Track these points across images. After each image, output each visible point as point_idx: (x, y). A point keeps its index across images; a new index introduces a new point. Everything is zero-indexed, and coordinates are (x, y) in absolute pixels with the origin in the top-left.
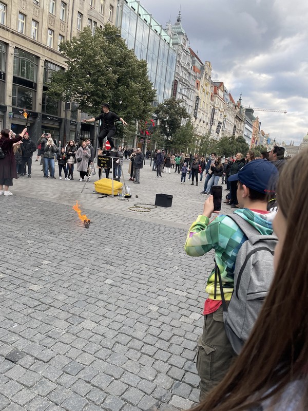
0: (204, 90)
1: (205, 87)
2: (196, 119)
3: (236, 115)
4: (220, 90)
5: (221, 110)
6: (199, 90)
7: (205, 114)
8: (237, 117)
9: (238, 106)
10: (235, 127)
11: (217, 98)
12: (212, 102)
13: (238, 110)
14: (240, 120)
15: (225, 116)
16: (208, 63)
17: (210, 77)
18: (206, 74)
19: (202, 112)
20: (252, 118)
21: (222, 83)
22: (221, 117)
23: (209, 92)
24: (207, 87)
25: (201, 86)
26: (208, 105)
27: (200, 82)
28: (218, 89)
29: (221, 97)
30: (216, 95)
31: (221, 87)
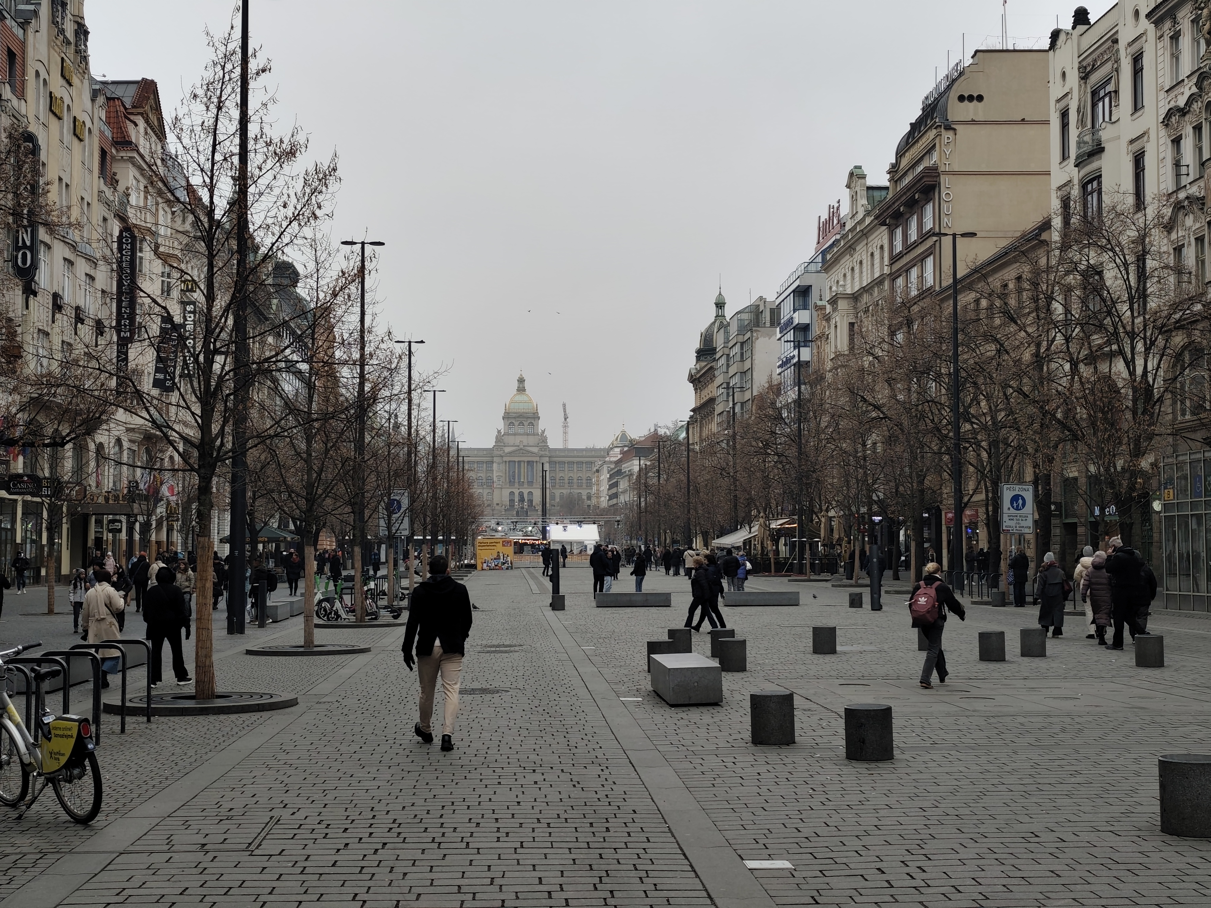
0: (54, 106)
1: (58, 85)
2: (30, 291)
4: (141, 124)
5: (162, 247)
6: (21, 95)
7: (82, 267)
11: (131, 170)
12: (108, 193)
15: (189, 288)
17: (83, 32)
18: (58, 4)
19: (60, 251)
21: (149, 88)
22: (167, 290)
23: (88, 124)
24: (74, 91)
25: (37, 74)
26: (88, 204)
27: (23, 44)
28: (127, 114)
29: (155, 168)
30: (125, 154)
31: (146, 111)
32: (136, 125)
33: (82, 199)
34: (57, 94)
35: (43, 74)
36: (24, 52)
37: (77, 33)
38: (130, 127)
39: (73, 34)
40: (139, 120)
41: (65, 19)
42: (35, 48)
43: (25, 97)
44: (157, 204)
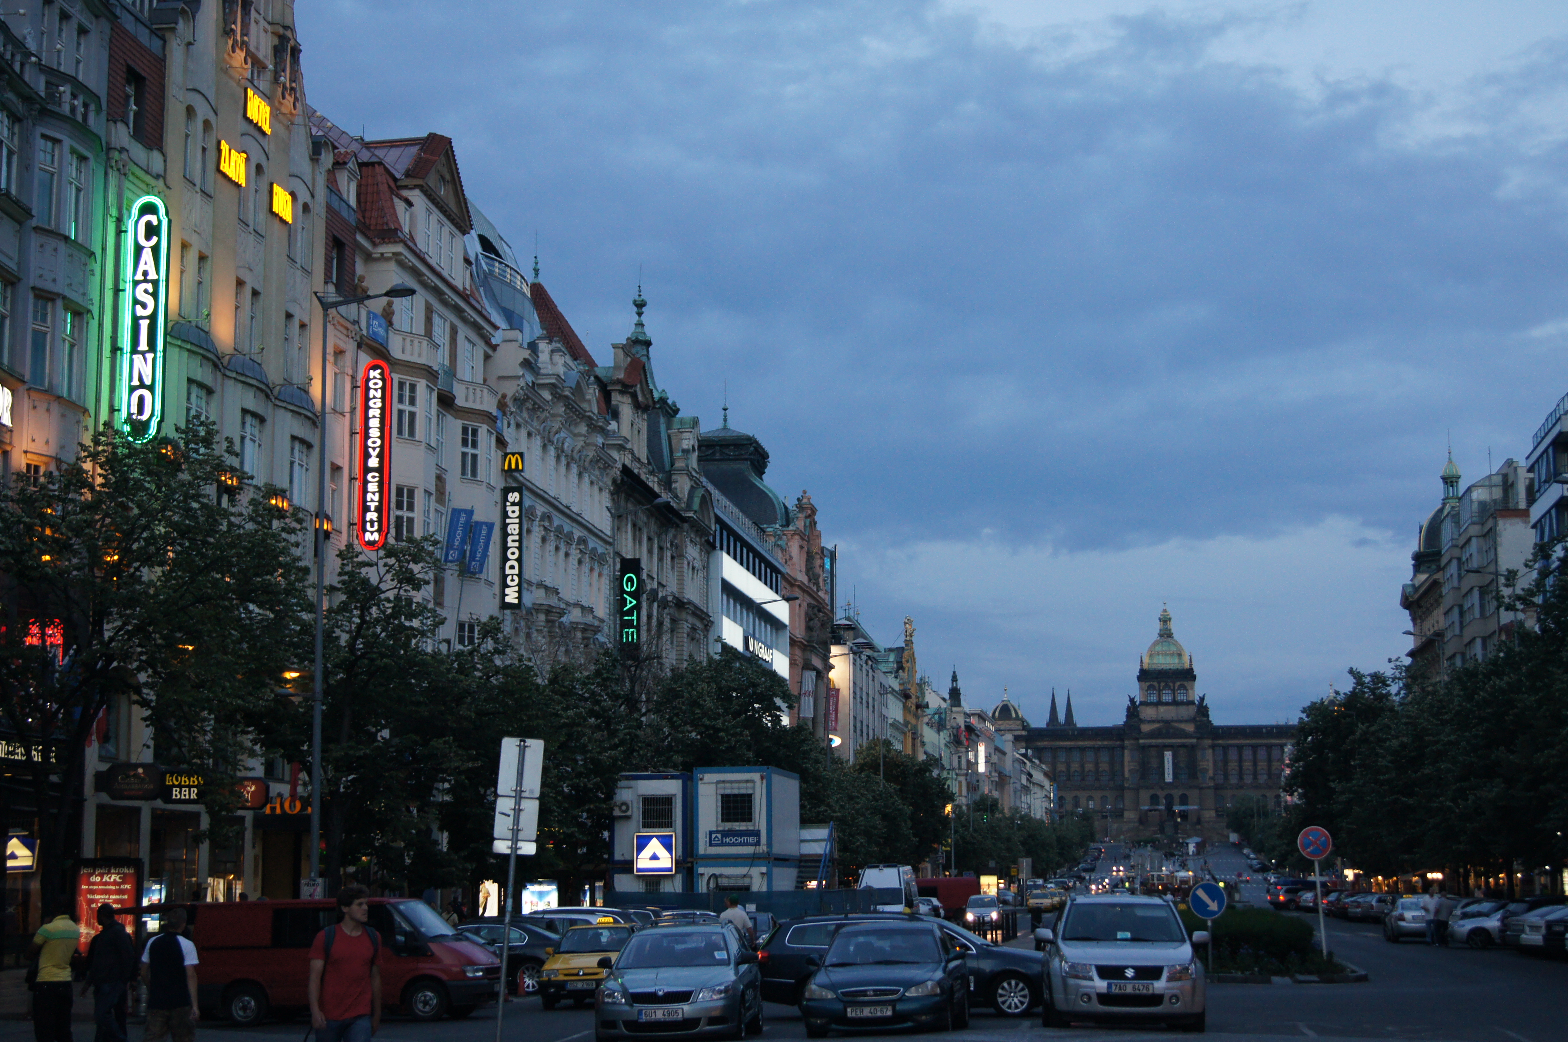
1: (235, 132)
3: (617, 463)
4: (421, 203)
5: (460, 402)
6: (154, 144)
8: (630, 483)
9: (626, 388)
11: (399, 277)
14: (664, 514)
17: (288, 48)
19: (236, 397)
21: (436, 150)
22: (469, 467)
23: (303, 196)
24: (270, 143)
25: (190, 111)
26: (303, 326)
27: (160, 63)
28: (396, 186)
29: (445, 274)
30: (388, 249)
31: (432, 180)
32: (410, 204)
33: (289, 316)
35: (203, 111)
36: (162, 76)
37: (277, 51)
38: (400, 206)
39: (270, 52)
40: (416, 196)
41: (253, 25)
42: (186, 70)
43: (161, 150)
44: (454, 331)
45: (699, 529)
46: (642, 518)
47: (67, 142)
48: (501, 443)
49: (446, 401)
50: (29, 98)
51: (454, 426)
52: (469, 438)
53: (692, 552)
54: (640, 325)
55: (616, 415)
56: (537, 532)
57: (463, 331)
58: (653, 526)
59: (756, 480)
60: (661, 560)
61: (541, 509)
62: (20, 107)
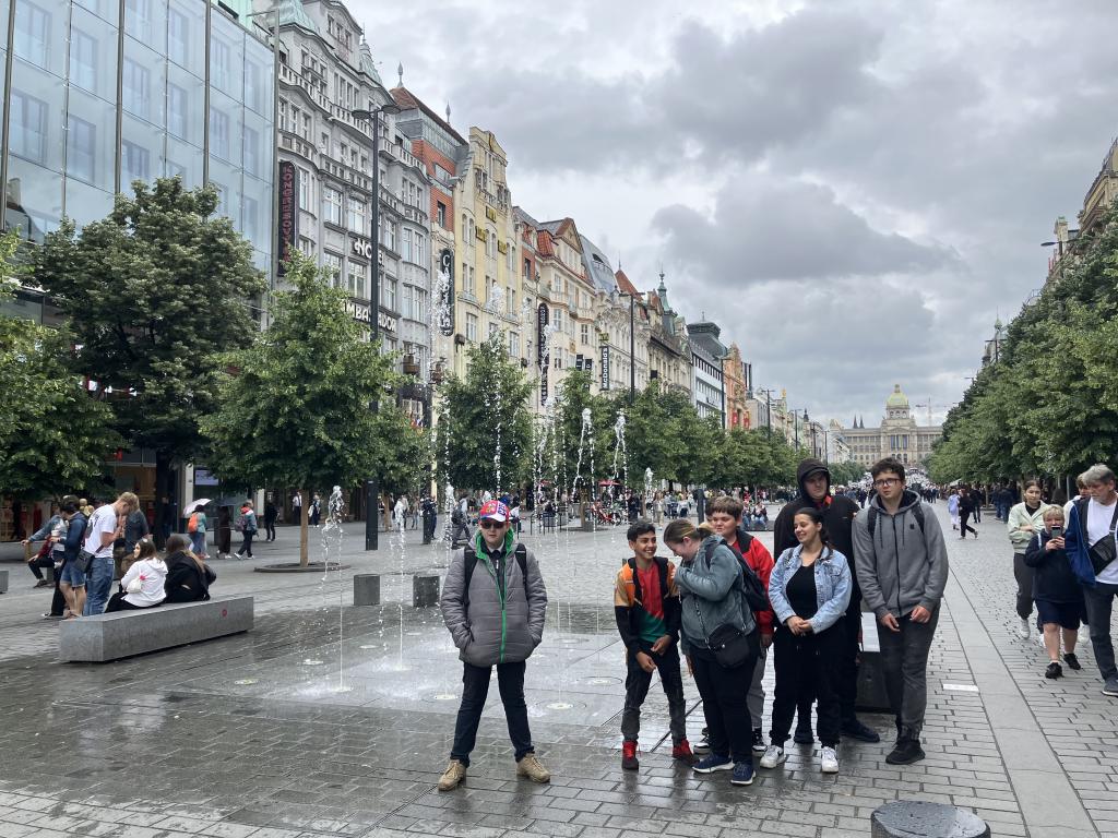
0: (480, 235)
1: (483, 223)
3: (649, 334)
4: (562, 243)
5: (580, 316)
6: (450, 229)
7: (507, 327)
8: (654, 343)
9: (652, 308)
10: (654, 374)
11: (553, 272)
12: (533, 284)
13: (655, 319)
14: (671, 354)
15: (604, 338)
16: (485, 138)
17: (503, 191)
18: (480, 175)
19: (487, 318)
20: (717, 352)
21: (568, 223)
22: (585, 340)
23: (512, 244)
24: (497, 226)
25: (464, 216)
26: (514, 291)
27: (452, 200)
28: (553, 239)
29: (573, 269)
30: (548, 262)
31: (566, 235)
32: (558, 245)
34: (483, 227)
35: (469, 216)
36: (452, 204)
37: (499, 192)
38: (554, 246)
39: (496, 193)
40: (561, 242)
41: (488, 183)
42: (461, 200)
43: (453, 231)
44: (577, 290)
45: (686, 359)
46: (660, 355)
47: (414, 230)
48: (597, 330)
49: (574, 316)
50: (398, 216)
51: (578, 325)
52: (584, 329)
53: (683, 367)
54: (662, 283)
55: (648, 318)
56: (615, 362)
57: (581, 290)
58: (666, 358)
59: (714, 339)
60: (669, 370)
61: (616, 354)
62: (395, 219)
